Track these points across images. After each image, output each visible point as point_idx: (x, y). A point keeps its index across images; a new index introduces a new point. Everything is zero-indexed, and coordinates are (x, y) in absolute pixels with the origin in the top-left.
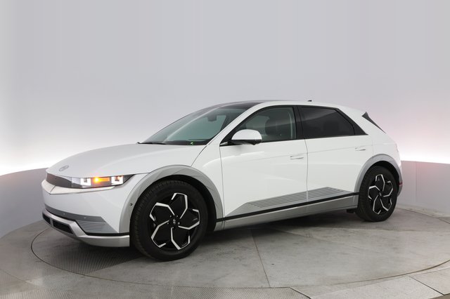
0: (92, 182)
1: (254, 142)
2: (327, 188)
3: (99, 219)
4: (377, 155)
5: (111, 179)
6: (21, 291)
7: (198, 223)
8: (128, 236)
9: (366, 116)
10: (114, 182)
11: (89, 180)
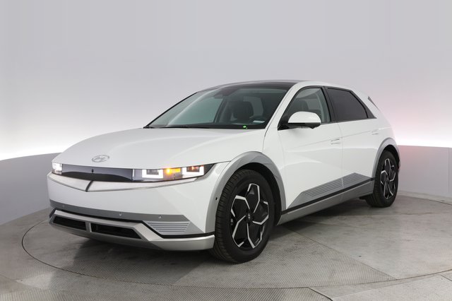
0: (164, 174)
1: (313, 126)
2: (355, 173)
3: (181, 218)
4: (386, 139)
5: (181, 170)
6: (11, 292)
7: (267, 217)
8: (213, 236)
9: (369, 99)
10: (186, 174)
11: (161, 172)
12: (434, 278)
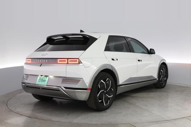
12: (184, 120)
